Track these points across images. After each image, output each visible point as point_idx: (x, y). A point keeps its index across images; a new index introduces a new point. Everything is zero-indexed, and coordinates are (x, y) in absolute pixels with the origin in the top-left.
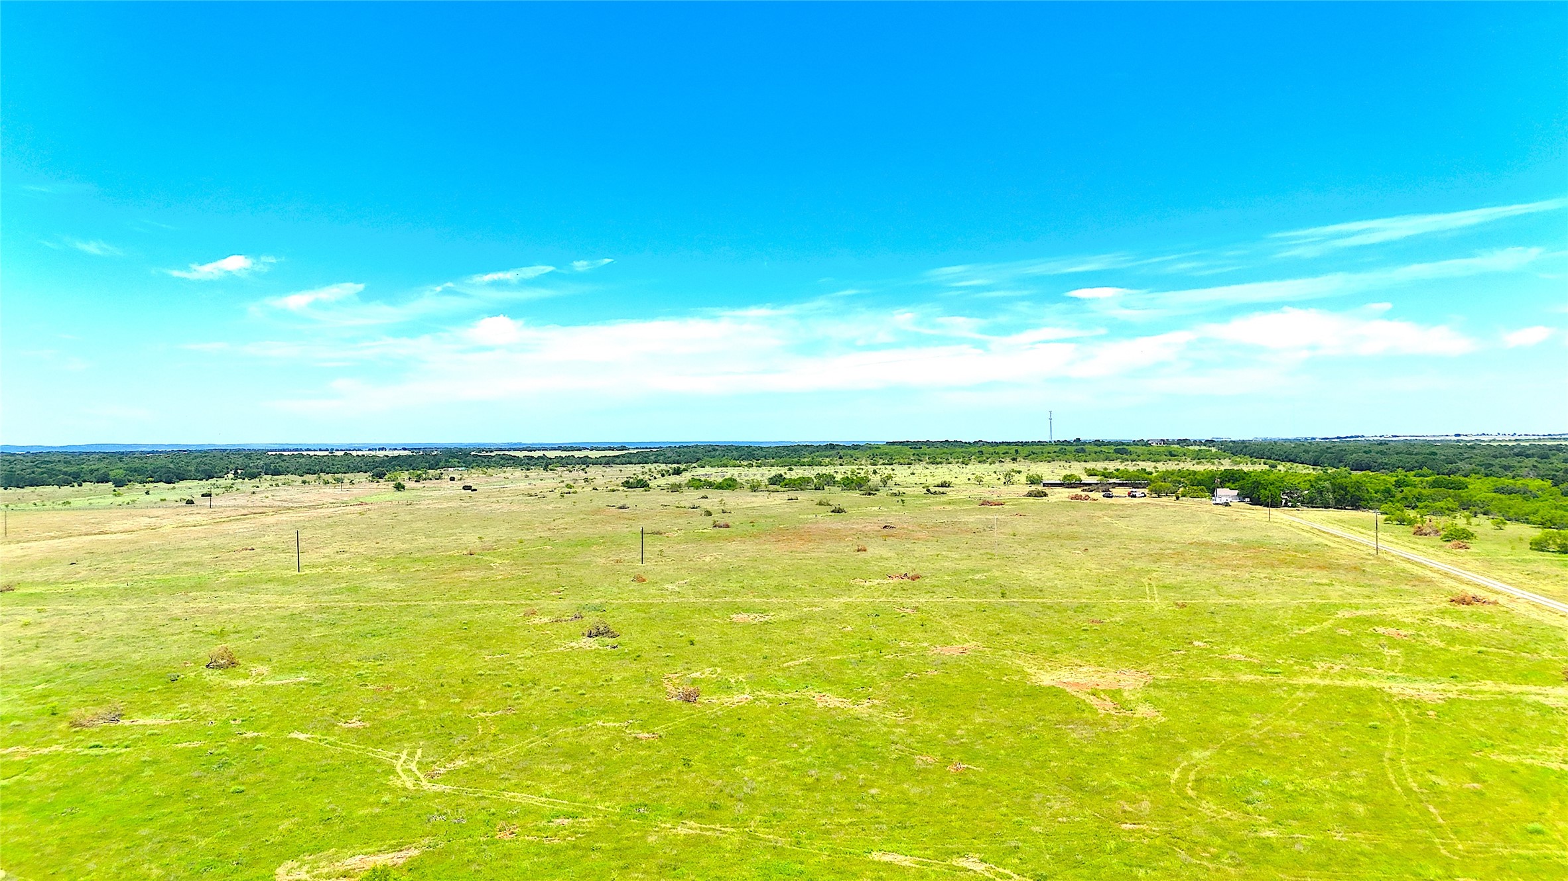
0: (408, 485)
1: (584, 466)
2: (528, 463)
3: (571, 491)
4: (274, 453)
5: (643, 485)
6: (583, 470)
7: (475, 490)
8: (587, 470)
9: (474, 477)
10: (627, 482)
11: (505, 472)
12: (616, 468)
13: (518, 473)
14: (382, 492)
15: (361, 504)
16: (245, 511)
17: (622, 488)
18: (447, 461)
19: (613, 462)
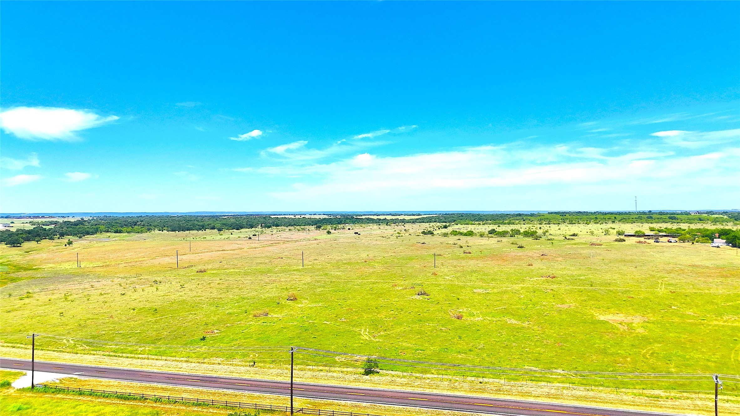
0: (332, 231)
1: (403, 224)
2: (379, 222)
3: (400, 235)
5: (431, 233)
7: (360, 234)
8: (405, 225)
9: (357, 228)
10: (423, 232)
11: (370, 226)
12: (417, 225)
13: (375, 226)
14: (321, 235)
15: (316, 239)
16: (272, 242)
17: (422, 234)
18: (345, 221)
19: (416, 222)
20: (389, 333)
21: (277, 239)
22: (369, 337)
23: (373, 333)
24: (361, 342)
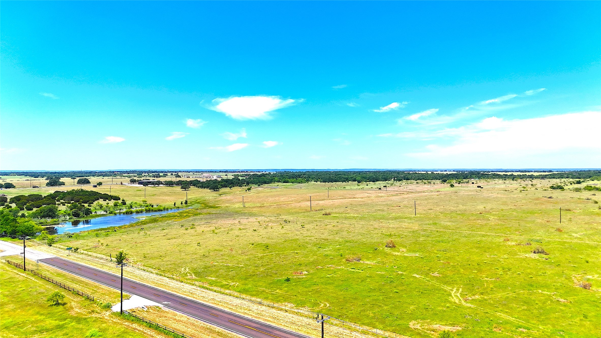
0: (455, 185)
1: (531, 179)
2: (505, 177)
3: (525, 189)
4: (407, 172)
5: (561, 188)
6: (531, 180)
7: (482, 188)
8: (533, 180)
9: (482, 183)
10: (552, 187)
11: (495, 181)
12: (547, 180)
13: (501, 181)
14: (445, 188)
15: (438, 191)
16: (397, 193)
17: (550, 189)
18: (471, 176)
19: (545, 177)
20: (486, 297)
21: (403, 190)
22: (460, 300)
23: (467, 295)
24: (447, 305)
